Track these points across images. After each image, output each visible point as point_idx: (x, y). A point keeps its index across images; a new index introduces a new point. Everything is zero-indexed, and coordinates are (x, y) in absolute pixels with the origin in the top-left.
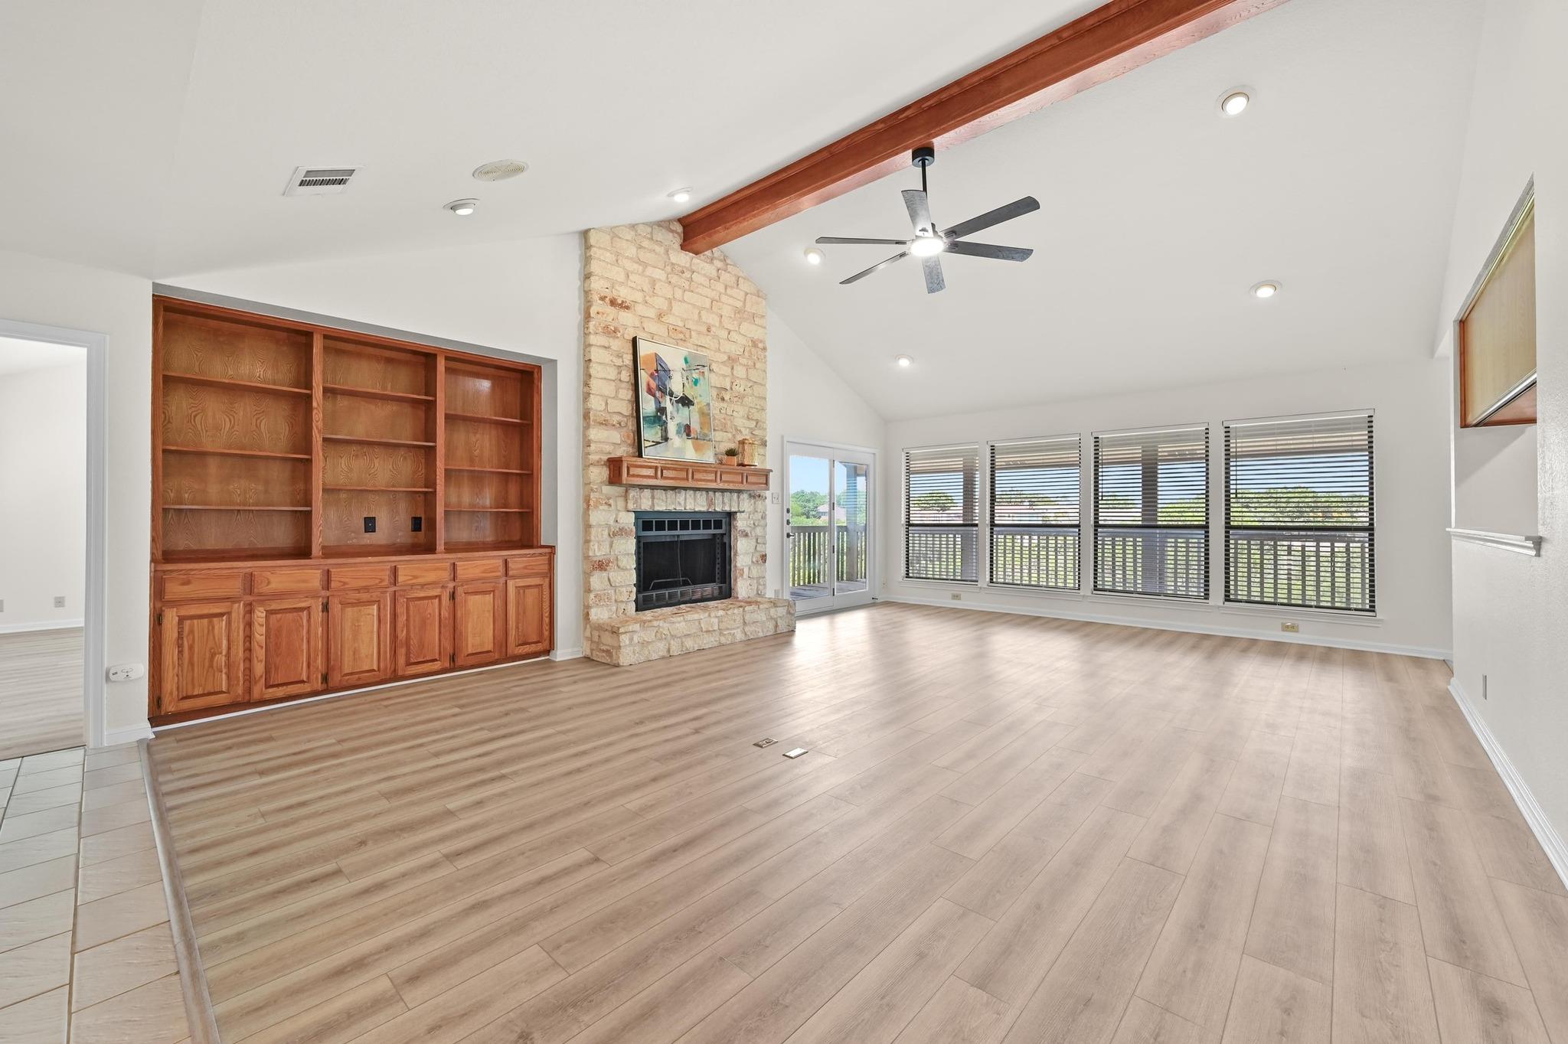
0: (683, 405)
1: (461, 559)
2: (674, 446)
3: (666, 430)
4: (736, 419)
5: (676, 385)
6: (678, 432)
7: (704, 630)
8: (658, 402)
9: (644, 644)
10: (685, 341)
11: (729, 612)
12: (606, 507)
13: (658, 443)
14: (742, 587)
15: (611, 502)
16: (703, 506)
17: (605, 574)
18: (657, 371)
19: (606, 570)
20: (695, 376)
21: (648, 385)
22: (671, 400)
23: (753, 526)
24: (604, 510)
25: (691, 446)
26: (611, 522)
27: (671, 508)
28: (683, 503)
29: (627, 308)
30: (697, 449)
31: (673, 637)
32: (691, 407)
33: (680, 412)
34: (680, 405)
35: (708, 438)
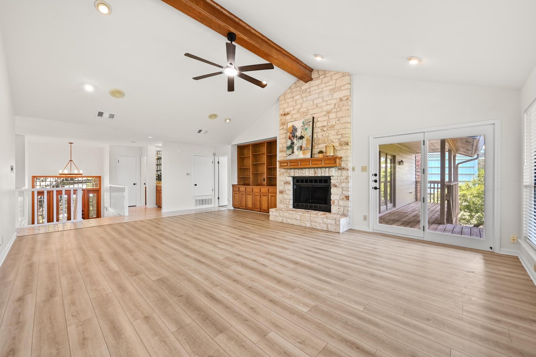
0: (300, 139)
1: (262, 188)
2: (296, 154)
3: (293, 150)
4: (330, 137)
5: (298, 134)
6: (298, 149)
7: (294, 218)
8: (292, 141)
9: (276, 216)
10: (307, 115)
11: (304, 214)
12: (283, 176)
13: (290, 154)
14: (333, 208)
15: (284, 174)
16: (312, 174)
17: (282, 195)
18: (292, 131)
19: (282, 194)
20: (306, 127)
21: (289, 136)
22: (296, 139)
23: (340, 182)
24: (282, 176)
25: (302, 153)
26: (285, 180)
27: (300, 175)
28: (304, 174)
29: (288, 114)
30: (303, 154)
31: (284, 217)
32: (303, 139)
33: (299, 142)
34: (299, 139)
35: (308, 149)
